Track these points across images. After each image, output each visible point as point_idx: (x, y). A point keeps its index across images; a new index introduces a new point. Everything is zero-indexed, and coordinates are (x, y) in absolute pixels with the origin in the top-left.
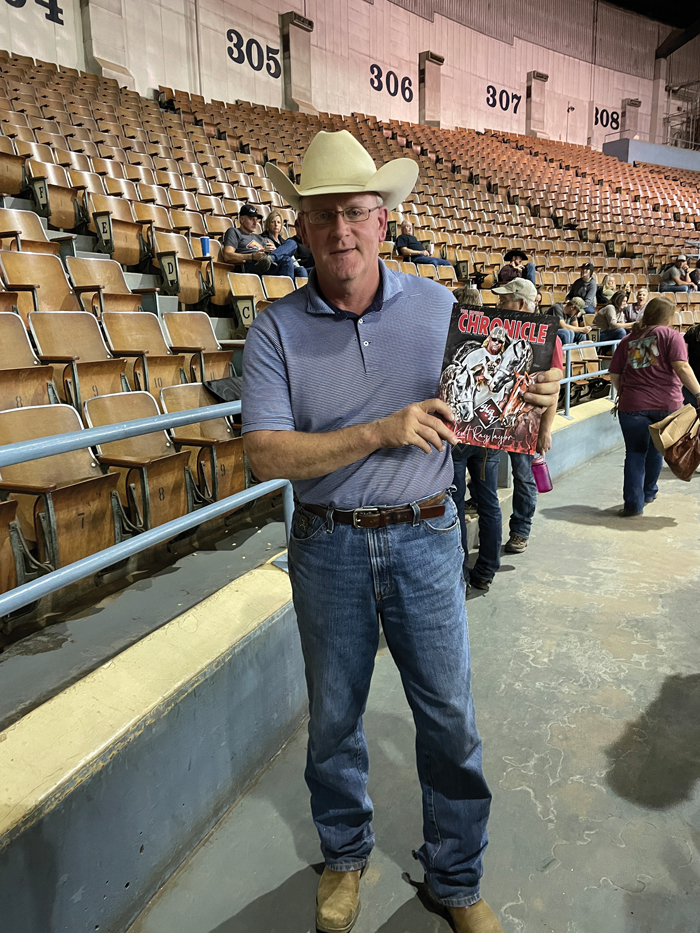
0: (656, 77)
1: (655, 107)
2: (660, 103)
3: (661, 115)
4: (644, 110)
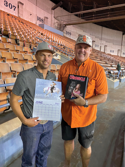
0: (52, 14)
1: (51, 20)
2: (53, 20)
3: (53, 22)
4: (49, 20)
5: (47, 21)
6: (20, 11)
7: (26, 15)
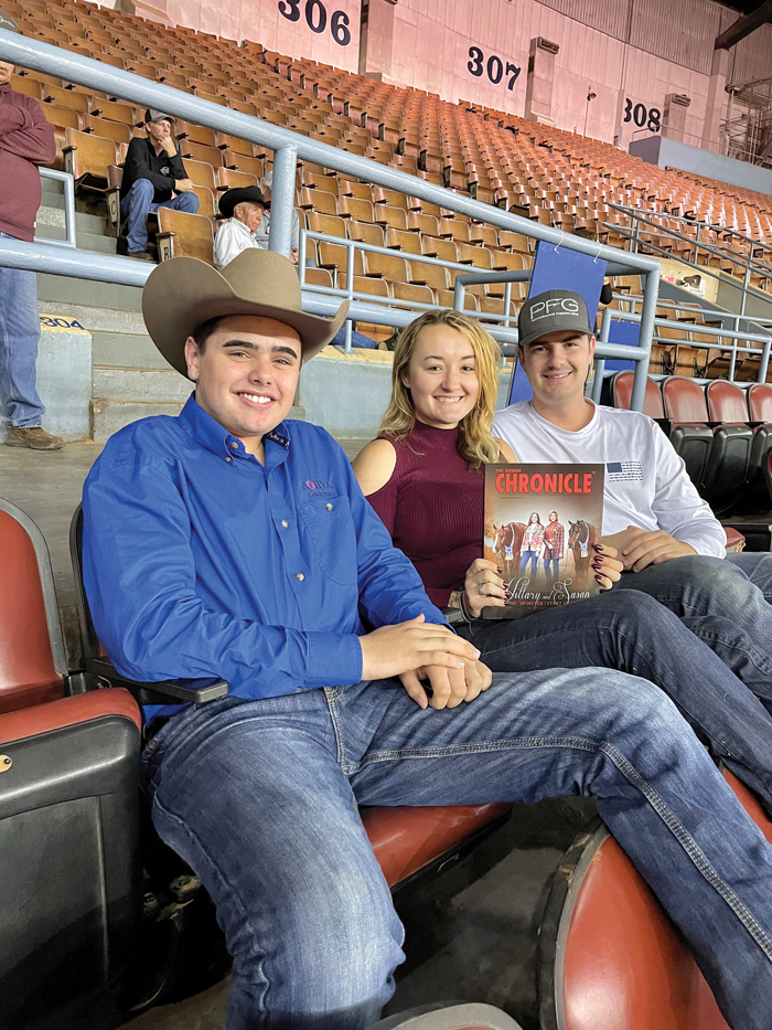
4: (696, 111)
5: (683, 118)
6: (536, 88)
7: (566, 104)
